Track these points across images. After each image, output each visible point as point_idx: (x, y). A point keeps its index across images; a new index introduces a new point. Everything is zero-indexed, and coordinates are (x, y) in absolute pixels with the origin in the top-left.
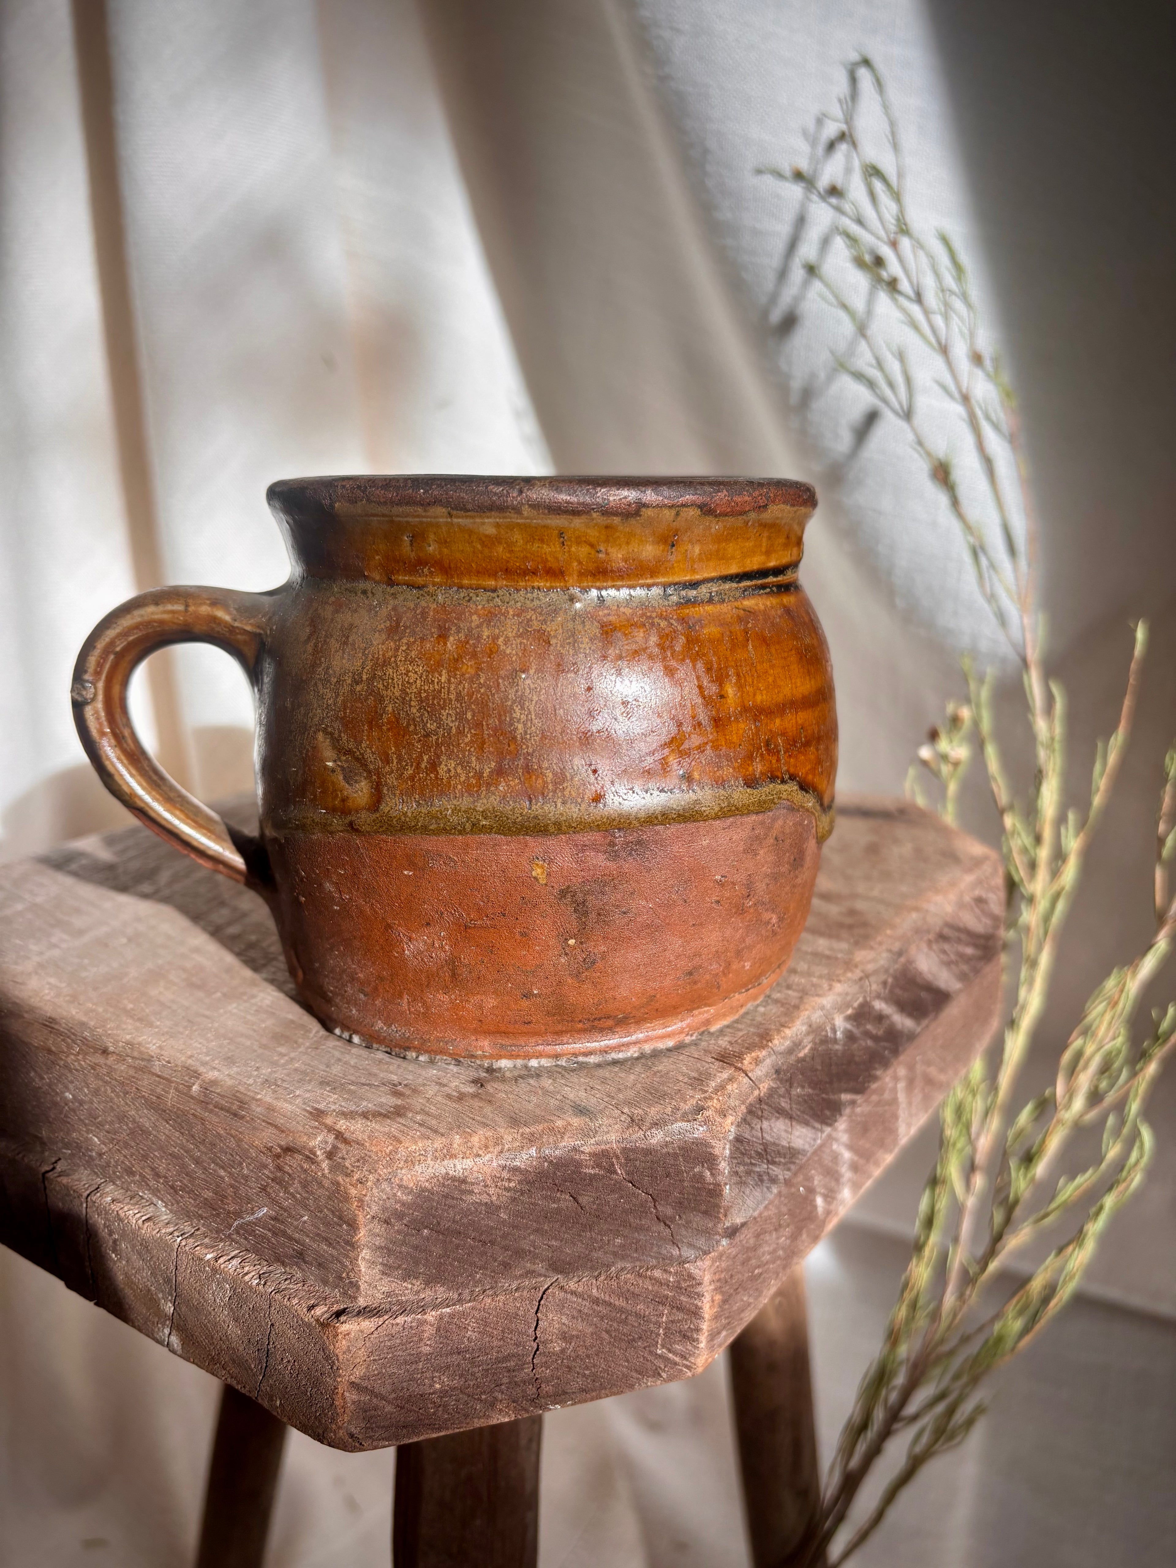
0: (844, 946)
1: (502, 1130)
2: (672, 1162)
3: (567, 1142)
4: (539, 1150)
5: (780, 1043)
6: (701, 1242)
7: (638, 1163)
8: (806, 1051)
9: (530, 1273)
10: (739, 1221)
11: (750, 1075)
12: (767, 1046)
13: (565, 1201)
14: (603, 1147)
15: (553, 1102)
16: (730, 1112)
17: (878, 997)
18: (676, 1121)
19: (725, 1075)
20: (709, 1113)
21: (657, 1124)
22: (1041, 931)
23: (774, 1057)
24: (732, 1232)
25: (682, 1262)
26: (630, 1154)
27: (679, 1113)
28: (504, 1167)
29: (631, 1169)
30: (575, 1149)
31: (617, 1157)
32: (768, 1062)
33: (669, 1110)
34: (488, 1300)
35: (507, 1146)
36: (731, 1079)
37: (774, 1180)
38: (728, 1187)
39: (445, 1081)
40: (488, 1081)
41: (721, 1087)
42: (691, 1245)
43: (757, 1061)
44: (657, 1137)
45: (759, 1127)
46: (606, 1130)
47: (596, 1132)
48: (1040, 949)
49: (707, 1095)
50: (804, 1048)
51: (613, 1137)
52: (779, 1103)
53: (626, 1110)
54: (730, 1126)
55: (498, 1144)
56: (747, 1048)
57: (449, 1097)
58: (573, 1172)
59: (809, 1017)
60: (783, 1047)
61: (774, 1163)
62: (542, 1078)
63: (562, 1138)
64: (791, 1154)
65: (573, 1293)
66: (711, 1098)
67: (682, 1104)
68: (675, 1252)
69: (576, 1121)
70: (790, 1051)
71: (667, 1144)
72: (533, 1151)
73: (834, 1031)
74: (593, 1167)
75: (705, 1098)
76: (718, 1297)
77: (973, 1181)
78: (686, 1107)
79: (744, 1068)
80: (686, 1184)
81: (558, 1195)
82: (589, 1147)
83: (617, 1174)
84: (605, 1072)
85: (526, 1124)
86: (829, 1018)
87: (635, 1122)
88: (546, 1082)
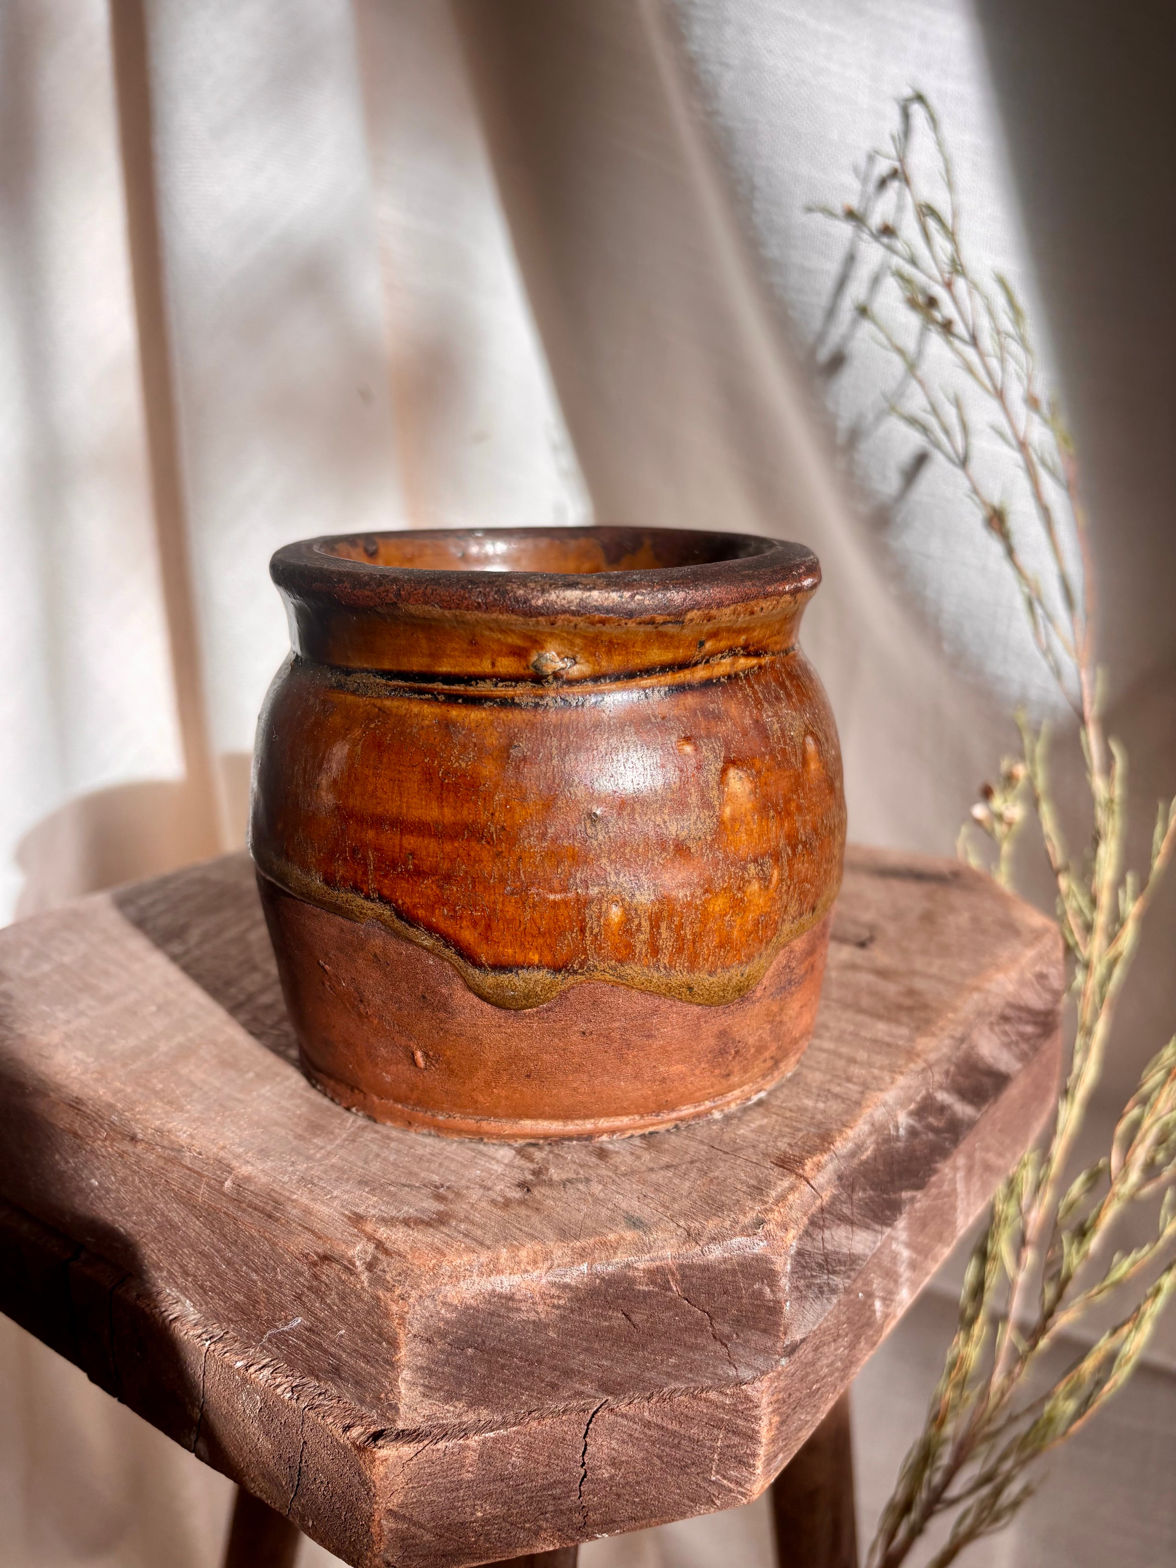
0: (904, 1031)
1: (552, 1244)
2: (730, 1278)
3: (620, 1259)
4: (590, 1266)
5: (842, 1146)
6: (760, 1362)
7: (694, 1280)
8: (869, 1153)
9: (579, 1394)
10: (798, 1337)
11: (812, 1182)
12: (829, 1149)
13: (618, 1319)
14: (658, 1263)
15: (604, 1212)
16: (792, 1225)
17: (941, 1087)
18: (735, 1235)
19: (786, 1183)
20: (770, 1227)
21: (715, 1239)
22: (1097, 998)
23: (836, 1161)
24: (792, 1350)
25: (740, 1383)
26: (685, 1271)
27: (738, 1228)
28: (554, 1284)
29: (687, 1286)
30: (628, 1266)
31: (673, 1274)
32: (830, 1167)
33: (727, 1224)
34: (534, 1424)
35: (556, 1261)
36: (792, 1188)
37: (834, 1291)
38: (788, 1304)
39: (489, 1184)
40: (535, 1185)
41: (782, 1198)
42: (748, 1365)
43: (819, 1167)
44: (715, 1253)
45: (820, 1237)
46: (661, 1245)
47: (651, 1247)
48: (1096, 1016)
49: (767, 1206)
50: (867, 1149)
51: (668, 1253)
52: (841, 1210)
53: (682, 1223)
54: (791, 1240)
55: (547, 1260)
56: (808, 1152)
57: (493, 1202)
58: (626, 1289)
59: (871, 1116)
60: (845, 1150)
61: (834, 1272)
62: (592, 1183)
63: (615, 1253)
64: (852, 1260)
65: (624, 1416)
66: (772, 1210)
67: (741, 1217)
68: (732, 1372)
69: (629, 1235)
70: (853, 1154)
71: (725, 1260)
72: (584, 1267)
73: (897, 1128)
74: (647, 1285)
75: (766, 1210)
76: (776, 1419)
77: (1024, 1255)
78: (746, 1220)
79: (805, 1175)
80: (744, 1301)
81: (610, 1313)
82: (643, 1263)
83: (672, 1290)
84: (658, 1177)
85: (577, 1238)
86: (892, 1114)
87: (692, 1236)
88: (597, 1188)
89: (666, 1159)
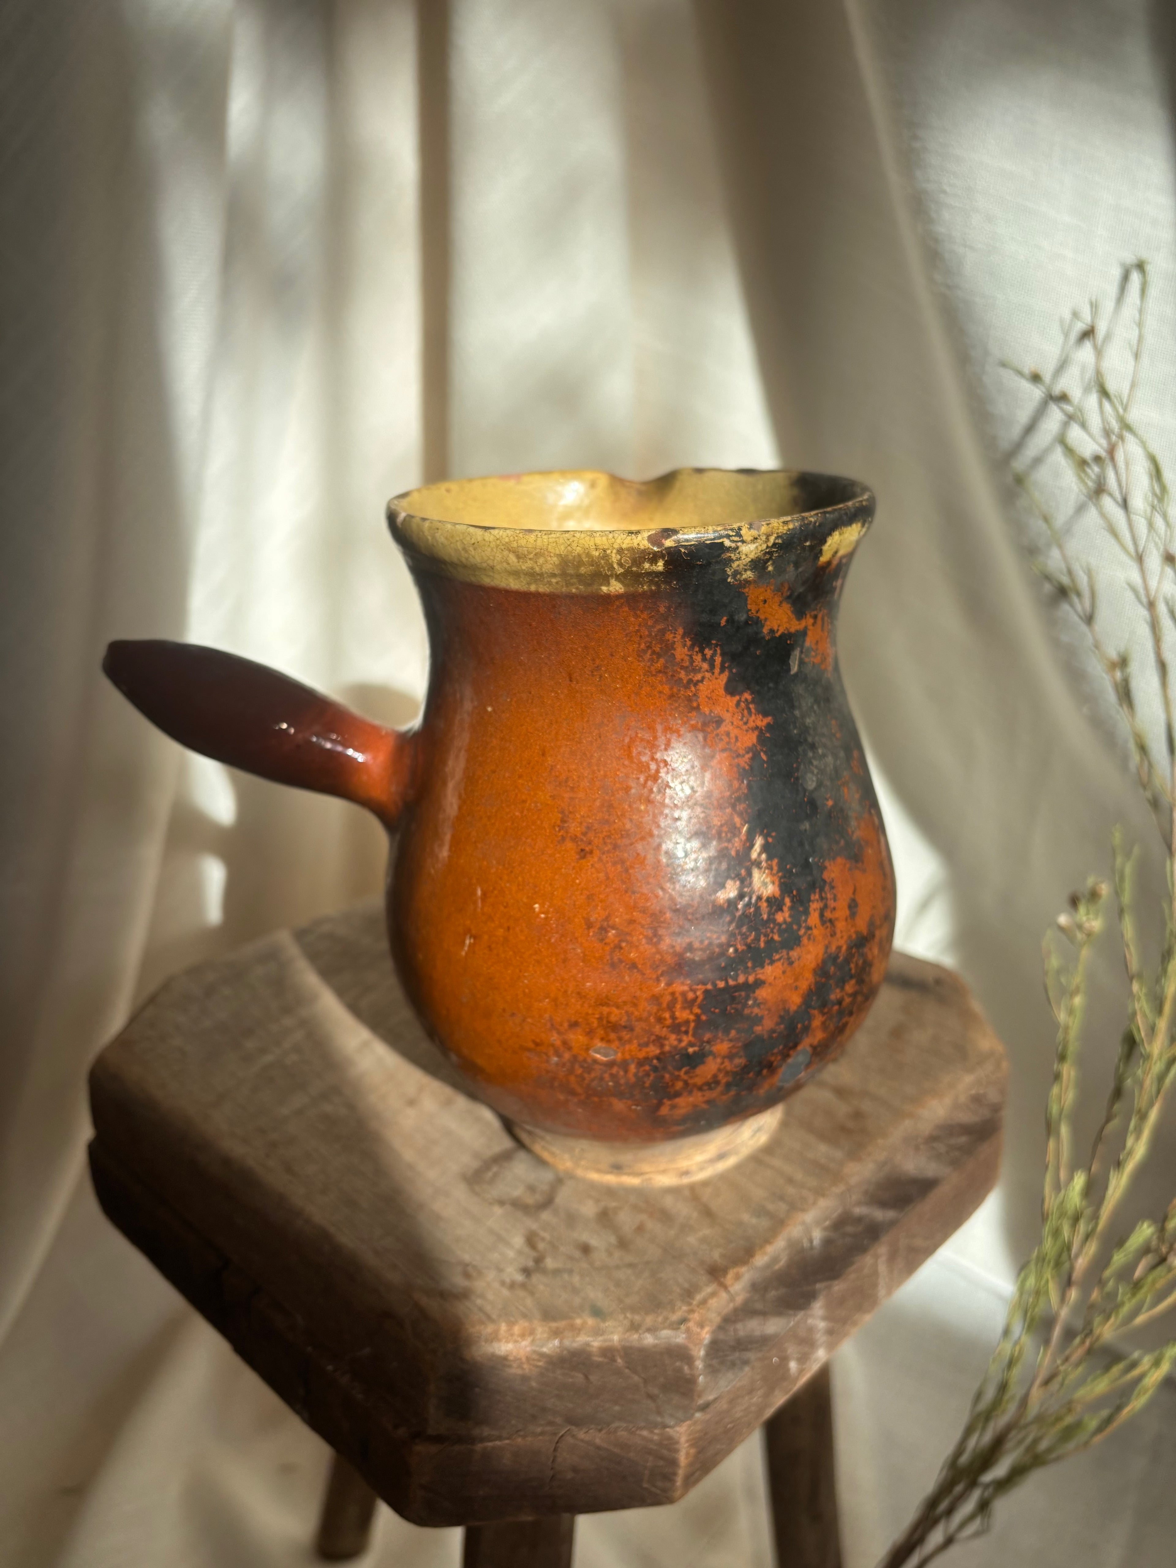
0: (838, 1154)
1: (536, 1323)
2: (659, 1357)
3: (582, 1339)
4: (561, 1342)
5: (760, 1260)
6: (680, 1414)
7: (634, 1357)
8: (782, 1264)
9: (551, 1423)
10: (711, 1397)
11: (730, 1289)
12: (749, 1262)
13: (579, 1378)
14: (608, 1344)
15: (577, 1300)
16: (708, 1322)
17: (859, 1203)
18: (665, 1328)
19: (709, 1290)
20: (691, 1324)
21: (650, 1330)
23: (753, 1272)
24: (704, 1408)
25: (665, 1426)
26: (627, 1350)
27: (668, 1323)
28: (535, 1352)
29: (629, 1360)
30: (587, 1344)
31: (618, 1352)
32: (747, 1277)
33: (660, 1319)
34: (519, 1440)
35: (538, 1336)
36: (713, 1294)
37: (746, 1362)
38: (702, 1376)
39: (503, 1267)
40: (534, 1271)
41: (704, 1302)
42: (672, 1416)
43: (738, 1277)
44: (649, 1340)
45: (733, 1329)
46: (612, 1330)
47: (604, 1332)
49: (692, 1308)
50: (780, 1261)
51: (616, 1338)
52: (753, 1307)
53: (629, 1315)
54: (706, 1335)
55: (532, 1334)
56: (733, 1263)
57: (503, 1283)
58: (585, 1359)
59: (790, 1234)
60: (762, 1263)
61: (746, 1350)
62: (574, 1274)
63: (579, 1334)
64: (765, 1339)
65: (582, 1441)
66: (694, 1311)
67: (671, 1315)
68: (659, 1419)
69: (591, 1321)
70: (768, 1266)
71: (655, 1346)
72: (556, 1342)
73: (811, 1241)
74: (600, 1357)
75: (690, 1311)
76: (693, 1451)
78: (675, 1317)
79: (726, 1283)
80: (668, 1373)
81: (574, 1373)
82: (596, 1343)
83: (618, 1362)
84: (621, 1275)
85: (554, 1319)
86: (808, 1231)
87: (634, 1327)
88: (576, 1279)
89: (629, 1258)
